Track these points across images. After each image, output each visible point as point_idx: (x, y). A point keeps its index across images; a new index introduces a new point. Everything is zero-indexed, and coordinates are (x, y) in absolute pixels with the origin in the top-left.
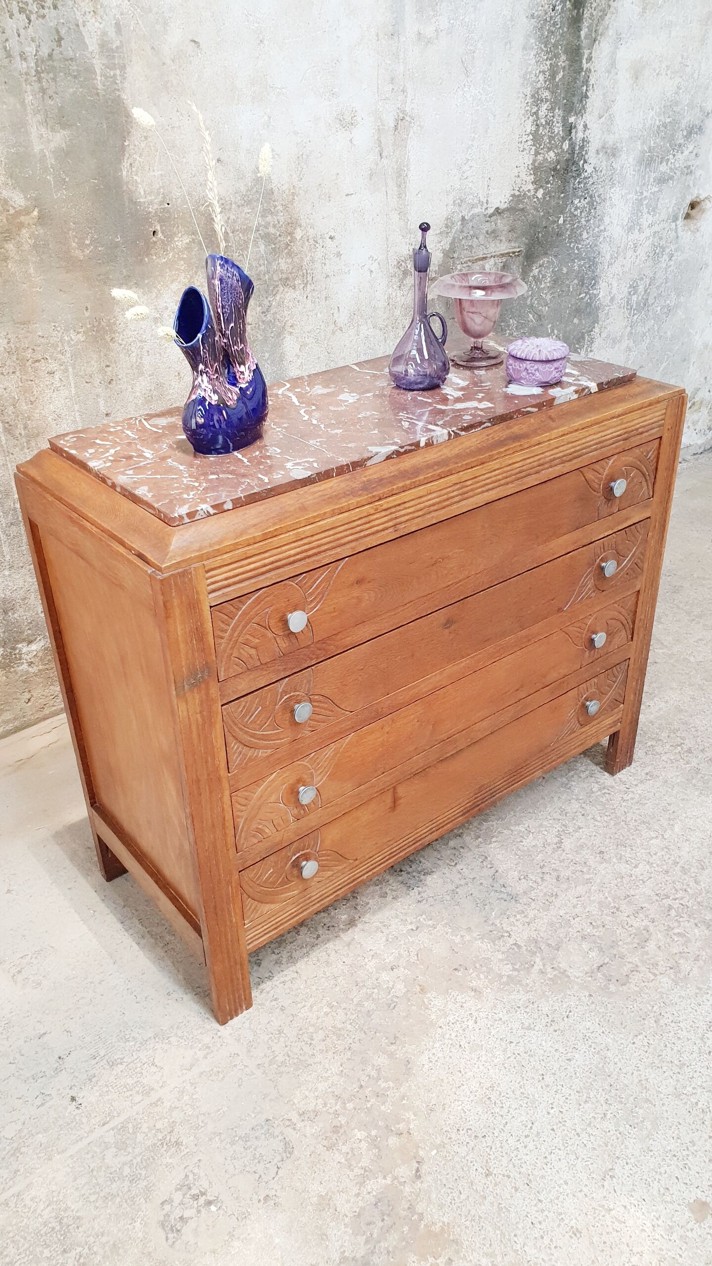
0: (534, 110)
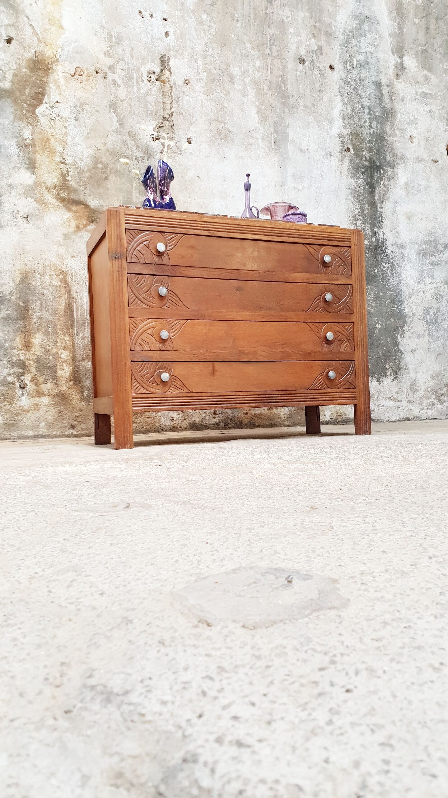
0: (355, 222)
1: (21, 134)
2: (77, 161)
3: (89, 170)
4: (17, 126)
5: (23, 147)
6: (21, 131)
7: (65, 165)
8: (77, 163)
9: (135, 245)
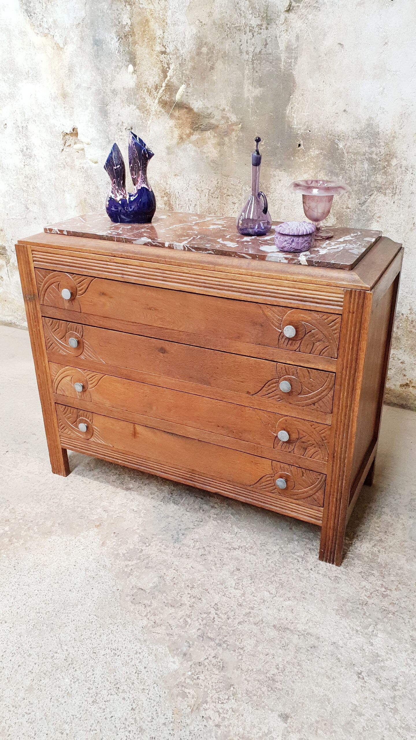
1: (120, 20)
2: (178, 48)
3: (192, 59)
4: (115, 9)
5: (122, 39)
6: (119, 15)
7: (166, 56)
8: (178, 50)
9: (46, 286)
